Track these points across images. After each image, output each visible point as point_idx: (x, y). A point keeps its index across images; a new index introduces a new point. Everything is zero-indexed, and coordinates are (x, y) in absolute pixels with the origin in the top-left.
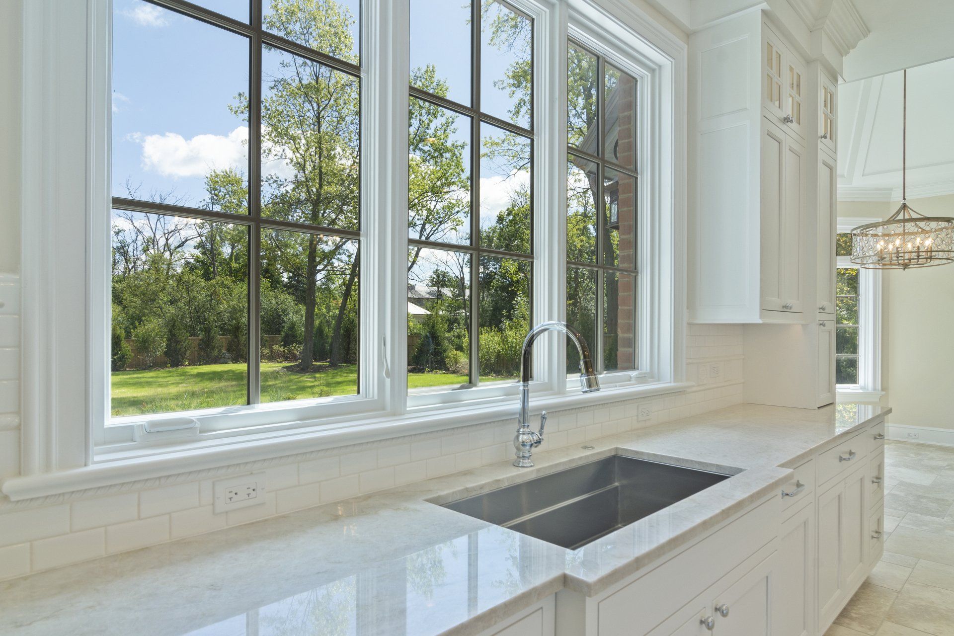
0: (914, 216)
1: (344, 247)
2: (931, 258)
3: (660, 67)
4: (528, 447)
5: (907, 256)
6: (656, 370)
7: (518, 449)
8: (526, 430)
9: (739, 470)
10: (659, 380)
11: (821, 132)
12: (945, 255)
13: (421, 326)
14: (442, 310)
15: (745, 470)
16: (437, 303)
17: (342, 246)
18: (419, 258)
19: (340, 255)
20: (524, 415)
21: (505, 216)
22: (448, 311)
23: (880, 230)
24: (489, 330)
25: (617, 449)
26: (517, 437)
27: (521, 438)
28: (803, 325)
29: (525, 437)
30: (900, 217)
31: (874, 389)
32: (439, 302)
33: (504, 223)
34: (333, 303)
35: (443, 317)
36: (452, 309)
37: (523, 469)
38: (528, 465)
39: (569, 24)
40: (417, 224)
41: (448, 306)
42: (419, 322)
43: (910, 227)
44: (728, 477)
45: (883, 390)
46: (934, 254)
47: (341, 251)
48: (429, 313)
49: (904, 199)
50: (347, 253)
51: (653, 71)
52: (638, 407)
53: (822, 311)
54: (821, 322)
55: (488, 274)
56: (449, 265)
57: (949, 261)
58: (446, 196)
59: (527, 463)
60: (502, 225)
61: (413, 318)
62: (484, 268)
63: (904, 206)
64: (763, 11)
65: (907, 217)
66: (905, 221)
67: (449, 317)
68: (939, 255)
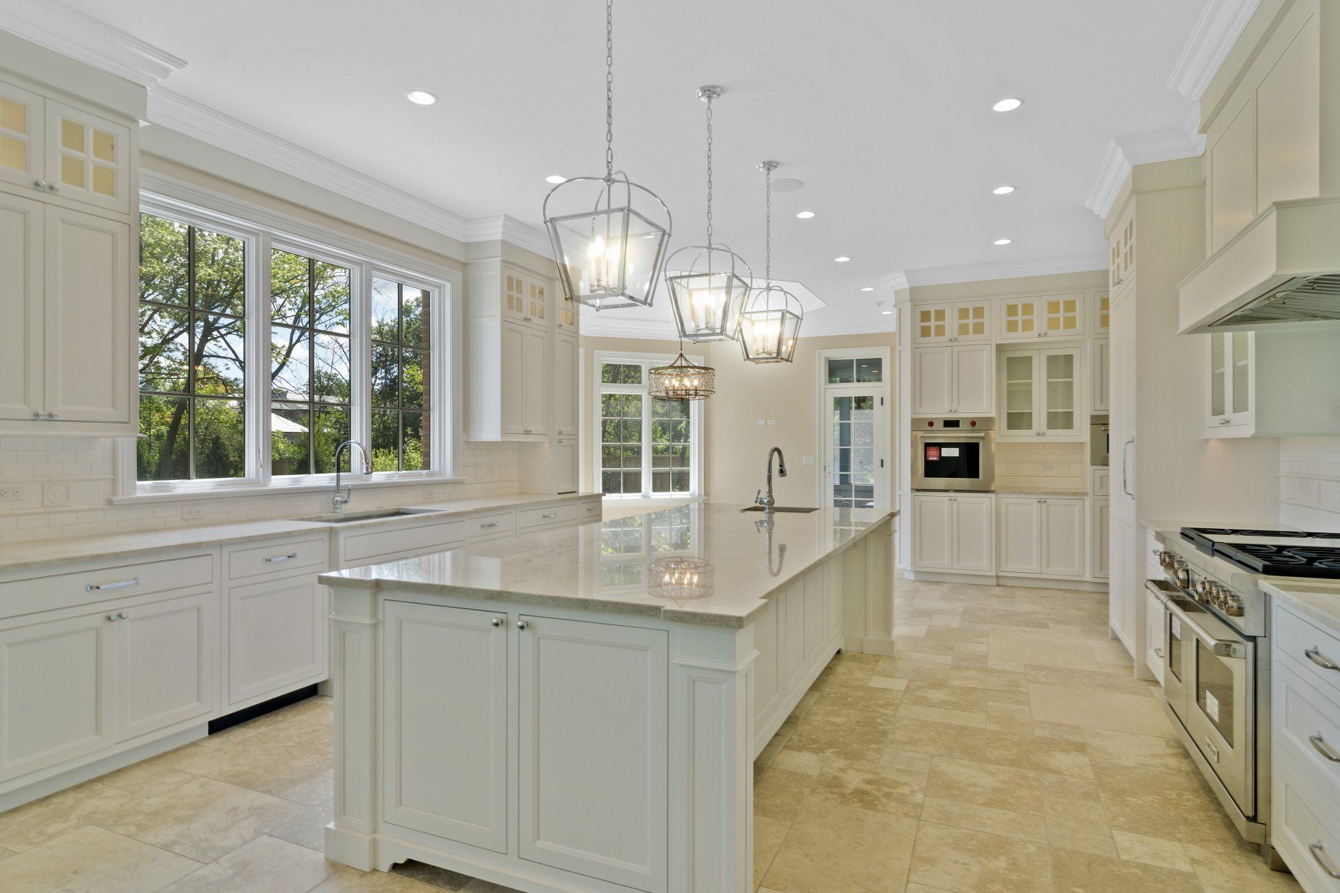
1: (176, 340)
2: (696, 395)
3: (444, 285)
4: (339, 504)
6: (443, 470)
7: (334, 504)
8: (340, 495)
11: (561, 324)
12: (704, 393)
13: (296, 448)
14: (327, 426)
16: (319, 417)
17: (173, 338)
18: (290, 360)
19: (171, 351)
20: (338, 489)
21: (413, 307)
22: (336, 428)
23: (666, 371)
24: (387, 452)
26: (334, 499)
28: (549, 442)
29: (338, 498)
30: (677, 364)
31: (699, 495)
32: (322, 416)
33: (412, 316)
34: (156, 417)
35: (327, 436)
36: (341, 425)
40: (287, 315)
41: (336, 422)
42: (292, 443)
45: (705, 495)
46: (698, 391)
47: (171, 346)
48: (306, 430)
49: (681, 350)
50: (181, 348)
51: (439, 287)
52: (423, 490)
53: (560, 433)
54: (560, 440)
55: (391, 380)
56: (336, 368)
58: (330, 281)
59: (339, 511)
60: (408, 319)
61: (284, 437)
62: (386, 373)
63: (681, 356)
64: (502, 260)
65: (680, 364)
67: (337, 435)
68: (702, 393)
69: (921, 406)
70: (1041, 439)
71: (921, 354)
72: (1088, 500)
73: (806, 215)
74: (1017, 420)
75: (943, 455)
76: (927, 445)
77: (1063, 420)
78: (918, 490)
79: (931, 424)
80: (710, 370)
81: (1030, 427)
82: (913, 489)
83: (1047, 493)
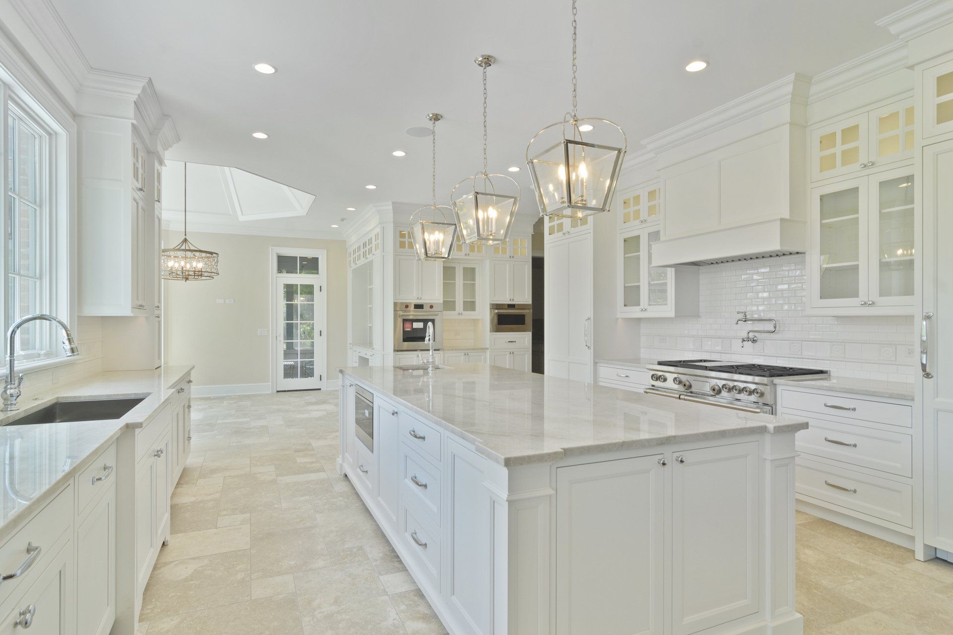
0: (192, 248)
2: (201, 276)
3: (56, 133)
4: (14, 398)
5: (187, 273)
7: (6, 400)
8: (12, 386)
9: (149, 394)
10: (57, 356)
11: (156, 199)
12: (209, 274)
15: (152, 393)
20: (11, 376)
23: (172, 253)
25: (57, 398)
27: (8, 392)
28: (146, 317)
29: (12, 391)
30: (183, 247)
37: (11, 412)
38: (14, 409)
39: (9, 102)
43: (189, 254)
44: (144, 399)
46: (203, 273)
49: (186, 235)
51: (50, 134)
52: (53, 373)
53: (157, 308)
54: (157, 315)
57: (211, 278)
63: (185, 240)
64: (132, 124)
65: (187, 248)
66: (186, 250)
68: (206, 274)
69: (400, 294)
70: (460, 317)
71: (399, 260)
72: (488, 353)
73: (399, 154)
74: (449, 305)
75: (414, 327)
76: (405, 321)
77: (470, 305)
78: (398, 351)
79: (407, 307)
80: (214, 255)
81: (454, 310)
82: (395, 351)
83: (469, 349)
